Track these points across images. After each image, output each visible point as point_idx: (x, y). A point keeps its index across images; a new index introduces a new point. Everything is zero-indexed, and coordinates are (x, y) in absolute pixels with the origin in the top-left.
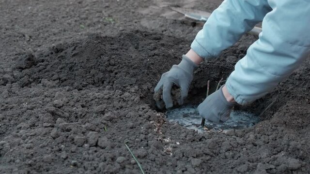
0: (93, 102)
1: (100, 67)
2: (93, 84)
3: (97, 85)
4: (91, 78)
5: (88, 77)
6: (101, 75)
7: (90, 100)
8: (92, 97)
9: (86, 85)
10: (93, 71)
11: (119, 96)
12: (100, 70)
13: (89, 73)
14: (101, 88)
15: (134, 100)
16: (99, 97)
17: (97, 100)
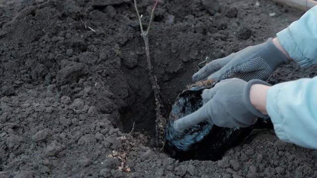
0: (30, 119)
1: (38, 55)
2: (30, 83)
3: (36, 83)
4: (27, 73)
5: (22, 72)
6: (40, 68)
7: (25, 116)
8: (28, 111)
9: (21, 84)
10: (29, 63)
11: (67, 107)
12: (38, 60)
13: (24, 64)
14: (41, 87)
15: (88, 110)
16: (39, 110)
17: (35, 115)
